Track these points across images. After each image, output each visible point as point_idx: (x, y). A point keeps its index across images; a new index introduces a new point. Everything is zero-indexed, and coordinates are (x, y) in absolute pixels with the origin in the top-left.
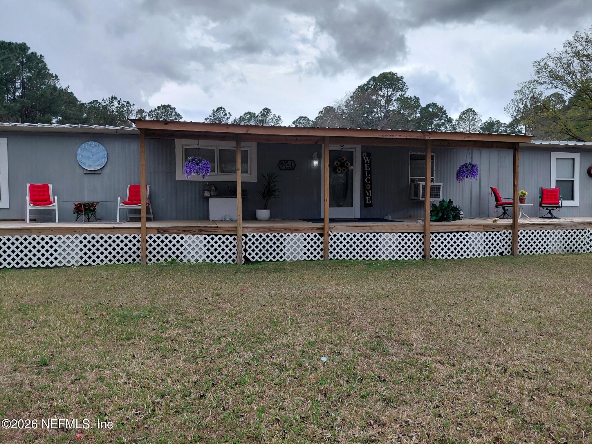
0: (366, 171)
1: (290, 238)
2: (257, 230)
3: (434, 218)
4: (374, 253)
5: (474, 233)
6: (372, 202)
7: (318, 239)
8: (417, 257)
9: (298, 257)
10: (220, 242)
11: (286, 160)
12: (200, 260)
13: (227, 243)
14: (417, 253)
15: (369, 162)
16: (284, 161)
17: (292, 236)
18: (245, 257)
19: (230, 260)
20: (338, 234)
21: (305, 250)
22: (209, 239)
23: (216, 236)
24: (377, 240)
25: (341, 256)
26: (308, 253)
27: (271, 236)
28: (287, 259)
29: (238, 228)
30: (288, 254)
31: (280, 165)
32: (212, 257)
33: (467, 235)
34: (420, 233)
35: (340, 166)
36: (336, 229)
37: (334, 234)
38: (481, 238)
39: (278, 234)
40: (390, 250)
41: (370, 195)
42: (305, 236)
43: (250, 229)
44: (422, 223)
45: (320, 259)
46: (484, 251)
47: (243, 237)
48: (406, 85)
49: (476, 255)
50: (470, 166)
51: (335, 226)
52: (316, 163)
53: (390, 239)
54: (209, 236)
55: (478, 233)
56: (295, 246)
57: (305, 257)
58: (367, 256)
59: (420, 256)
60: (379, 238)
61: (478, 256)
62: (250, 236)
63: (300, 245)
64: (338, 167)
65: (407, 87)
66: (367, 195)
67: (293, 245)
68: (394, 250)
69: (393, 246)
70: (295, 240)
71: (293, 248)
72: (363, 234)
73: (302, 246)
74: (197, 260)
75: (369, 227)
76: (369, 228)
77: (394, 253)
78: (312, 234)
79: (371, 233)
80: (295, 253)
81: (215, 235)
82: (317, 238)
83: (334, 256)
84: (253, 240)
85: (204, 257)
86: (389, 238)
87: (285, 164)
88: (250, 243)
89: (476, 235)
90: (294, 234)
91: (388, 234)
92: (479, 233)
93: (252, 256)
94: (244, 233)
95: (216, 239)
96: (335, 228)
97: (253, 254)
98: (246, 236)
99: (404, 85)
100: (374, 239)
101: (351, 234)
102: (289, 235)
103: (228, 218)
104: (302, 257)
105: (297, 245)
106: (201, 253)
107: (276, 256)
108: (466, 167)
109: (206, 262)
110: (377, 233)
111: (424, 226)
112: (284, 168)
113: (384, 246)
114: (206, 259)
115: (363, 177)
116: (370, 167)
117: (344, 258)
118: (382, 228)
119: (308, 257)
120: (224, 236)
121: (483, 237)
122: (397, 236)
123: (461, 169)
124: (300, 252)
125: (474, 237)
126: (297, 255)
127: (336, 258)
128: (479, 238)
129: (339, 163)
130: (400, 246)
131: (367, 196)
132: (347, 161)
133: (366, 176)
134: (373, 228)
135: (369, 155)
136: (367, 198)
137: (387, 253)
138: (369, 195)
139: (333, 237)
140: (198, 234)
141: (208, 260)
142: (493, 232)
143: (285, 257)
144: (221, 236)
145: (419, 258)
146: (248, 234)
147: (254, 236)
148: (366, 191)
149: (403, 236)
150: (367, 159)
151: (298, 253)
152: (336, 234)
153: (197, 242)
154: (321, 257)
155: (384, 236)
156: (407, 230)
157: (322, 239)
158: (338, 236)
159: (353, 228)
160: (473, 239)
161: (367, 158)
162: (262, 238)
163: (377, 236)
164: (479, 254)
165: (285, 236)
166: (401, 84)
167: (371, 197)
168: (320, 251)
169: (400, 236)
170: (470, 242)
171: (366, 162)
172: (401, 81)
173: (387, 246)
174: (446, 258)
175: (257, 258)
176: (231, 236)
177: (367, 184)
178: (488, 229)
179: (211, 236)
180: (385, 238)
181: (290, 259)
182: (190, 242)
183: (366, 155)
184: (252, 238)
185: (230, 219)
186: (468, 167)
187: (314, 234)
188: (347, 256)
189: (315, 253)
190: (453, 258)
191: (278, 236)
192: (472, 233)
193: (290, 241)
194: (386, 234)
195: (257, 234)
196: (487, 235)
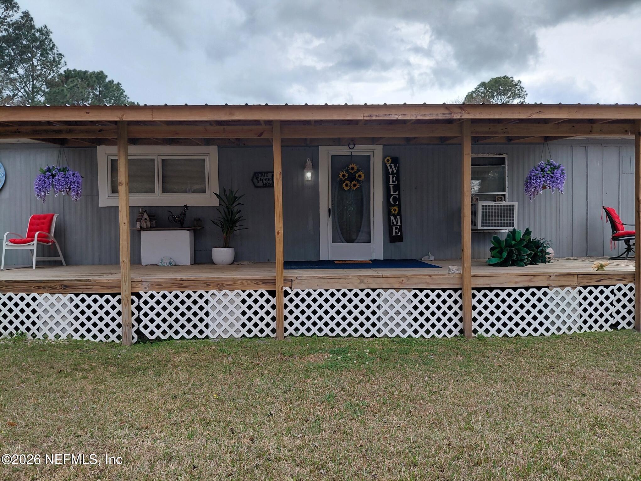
0: (391, 186)
1: (217, 299)
2: (158, 285)
3: (495, 260)
4: (368, 325)
5: (559, 289)
6: (401, 234)
7: (268, 301)
8: (450, 332)
9: (232, 332)
10: (95, 307)
11: (264, 173)
12: (64, 336)
13: (107, 307)
14: (450, 326)
15: (395, 171)
16: (261, 173)
17: (219, 295)
18: (138, 332)
19: (113, 337)
20: (303, 291)
21: (244, 319)
22: (77, 300)
23: (89, 295)
24: (374, 301)
25: (309, 330)
26: (250, 325)
27: (182, 297)
28: (211, 336)
29: (123, 283)
30: (212, 326)
31: (255, 181)
32: (83, 331)
33: (545, 294)
34: (455, 290)
35: (348, 179)
36: (299, 283)
37: (294, 292)
38: (574, 298)
39: (195, 292)
40: (398, 319)
41: (399, 224)
42: (244, 296)
43: (145, 285)
44: (458, 272)
45: (271, 334)
46: (580, 322)
47: (134, 298)
48: (524, 90)
49: (564, 329)
50: (549, 167)
51: (296, 278)
52: (308, 175)
53: (398, 301)
54: (77, 295)
55: (566, 289)
56: (225, 313)
57: (244, 331)
58: (356, 330)
59: (456, 331)
60: (377, 298)
61: (567, 332)
62: (146, 297)
63: (234, 310)
64: (345, 180)
65: (525, 93)
66: (393, 223)
67: (222, 311)
68: (404, 319)
69: (404, 313)
70: (225, 301)
71: (223, 316)
72: (347, 292)
73: (238, 313)
74: (57, 336)
75: (359, 278)
76: (359, 281)
77: (404, 325)
78: (256, 291)
79: (362, 290)
80: (225, 325)
81: (86, 294)
82: (265, 298)
83: (297, 329)
84: (152, 303)
85: (70, 330)
86: (395, 298)
87: (262, 178)
88: (146, 309)
89: (563, 293)
90: (223, 292)
91: (393, 291)
92: (570, 289)
93: (149, 330)
94: (135, 291)
95: (89, 301)
96: (297, 281)
97: (152, 327)
98: (139, 297)
99: (522, 90)
100: (368, 301)
101: (327, 291)
102: (213, 294)
103: (166, 262)
104: (237, 331)
105: (229, 310)
106: (64, 324)
107: (192, 329)
108: (543, 170)
109: (73, 338)
110: (374, 290)
111: (461, 277)
112: (261, 184)
113: (386, 313)
114: (73, 333)
115: (387, 195)
116: (398, 179)
117: (314, 334)
118: (382, 280)
119: (250, 331)
120: (102, 295)
121: (577, 295)
122: (410, 295)
123: (533, 174)
124: (235, 322)
125: (560, 296)
126: (228, 329)
127: (300, 333)
128: (568, 299)
129: (347, 175)
130: (416, 314)
131: (394, 225)
132: (358, 171)
133: (392, 193)
134: (366, 280)
135: (395, 160)
136: (394, 227)
137: (392, 325)
138: (397, 223)
139: (294, 297)
140: (59, 293)
141: (76, 337)
142: (596, 287)
143: (207, 332)
144: (97, 297)
145: (453, 335)
146: (141, 293)
147: (152, 297)
148: (392, 217)
149: (421, 296)
150: (393, 167)
151: (232, 325)
152: (300, 292)
153: (58, 306)
154: (273, 331)
155: (385, 295)
156: (428, 283)
157: (273, 301)
158: (303, 295)
159: (329, 280)
160: (557, 300)
161: (392, 165)
162: (167, 299)
163: (374, 295)
164: (570, 329)
165: (207, 296)
166: (518, 90)
167: (401, 226)
168: (271, 322)
169: (415, 296)
170: (552, 305)
171: (390, 171)
172: (518, 87)
173: (392, 313)
174: (505, 335)
175: (158, 333)
176: (114, 295)
177: (394, 206)
178: (586, 281)
179: (81, 297)
180: (389, 298)
181: (216, 335)
182: (46, 305)
183: (390, 160)
184: (149, 300)
185: (170, 263)
186: (546, 169)
187: (259, 292)
188: (320, 330)
189: (262, 325)
190: (517, 335)
191: (195, 296)
192: (555, 289)
193: (216, 305)
194: (390, 291)
195: (158, 293)
196: (585, 293)
